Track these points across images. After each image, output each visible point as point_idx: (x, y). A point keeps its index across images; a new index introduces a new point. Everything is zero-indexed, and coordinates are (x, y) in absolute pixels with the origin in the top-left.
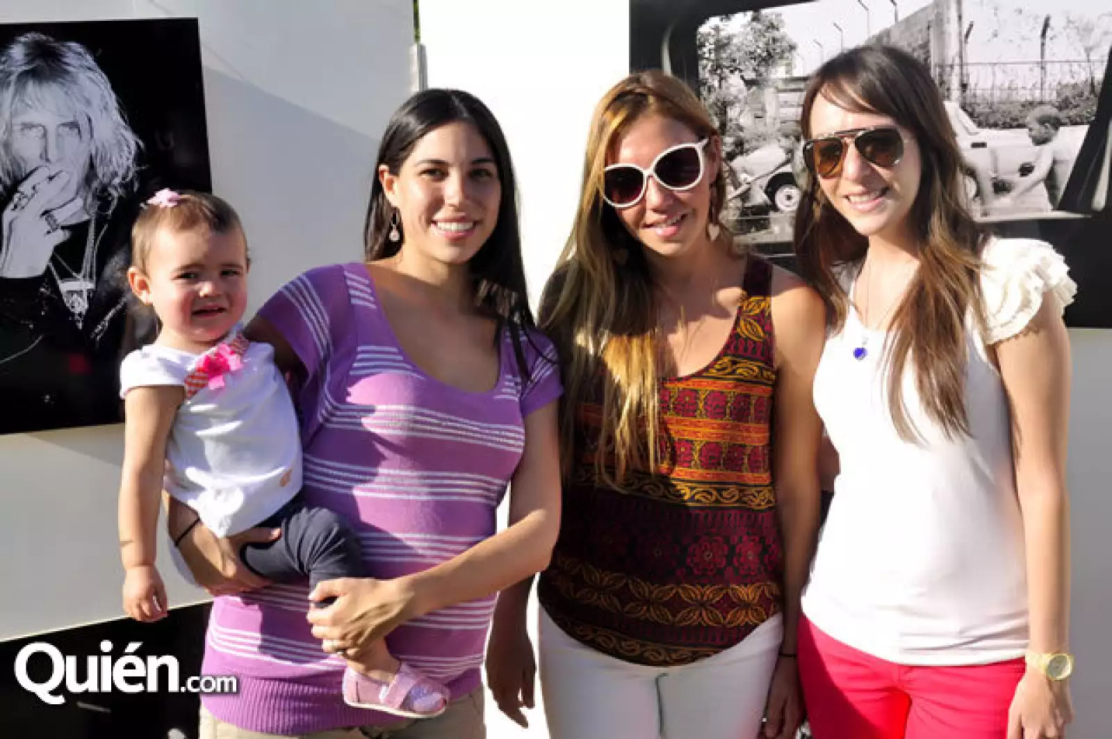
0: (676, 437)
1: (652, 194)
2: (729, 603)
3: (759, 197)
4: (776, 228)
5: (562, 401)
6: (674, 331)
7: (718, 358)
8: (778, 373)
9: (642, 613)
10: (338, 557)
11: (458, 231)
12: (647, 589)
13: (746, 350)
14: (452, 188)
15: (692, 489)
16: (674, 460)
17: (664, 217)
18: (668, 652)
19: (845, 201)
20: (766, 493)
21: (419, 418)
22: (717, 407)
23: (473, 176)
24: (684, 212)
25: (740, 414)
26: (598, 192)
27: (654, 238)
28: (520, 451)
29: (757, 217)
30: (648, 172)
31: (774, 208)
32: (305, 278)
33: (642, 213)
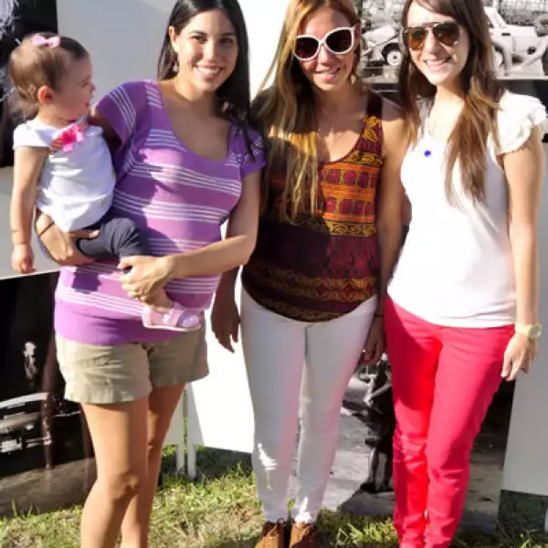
0: (326, 195)
1: (322, 54)
2: (350, 289)
3: (378, 56)
4: (386, 75)
5: (263, 170)
6: (327, 135)
7: (352, 151)
8: (384, 160)
9: (302, 293)
10: (134, 244)
11: (210, 74)
12: (305, 280)
13: (367, 147)
14: (209, 48)
15: (334, 225)
16: (325, 208)
17: (327, 68)
18: (315, 315)
19: (424, 64)
20: (371, 227)
21: (183, 173)
22: (350, 179)
23: (222, 41)
24: (339, 66)
25: (363, 184)
26: (291, 51)
27: (321, 80)
28: (239, 195)
29: (376, 68)
30: (322, 41)
31: (386, 63)
32: (122, 89)
33: (315, 64)
